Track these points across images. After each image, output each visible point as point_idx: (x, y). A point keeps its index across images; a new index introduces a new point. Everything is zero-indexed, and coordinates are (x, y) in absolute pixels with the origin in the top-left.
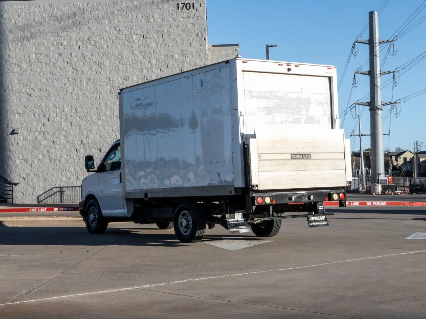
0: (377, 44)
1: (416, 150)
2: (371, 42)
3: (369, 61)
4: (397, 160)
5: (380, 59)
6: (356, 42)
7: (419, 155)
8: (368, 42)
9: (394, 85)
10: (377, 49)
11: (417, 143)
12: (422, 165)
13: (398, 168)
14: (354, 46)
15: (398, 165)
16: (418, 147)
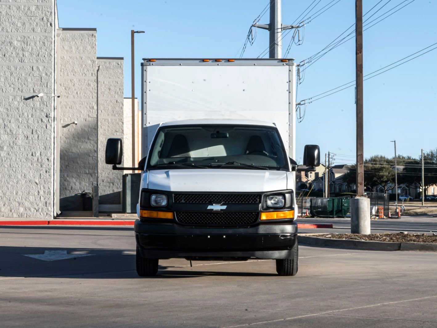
0: (280, 30)
1: (327, 164)
2: (271, 28)
3: (268, 50)
4: (307, 175)
5: (282, 49)
6: (253, 26)
7: (334, 170)
8: (268, 27)
9: (299, 82)
10: (279, 36)
11: (329, 155)
12: (337, 183)
13: (308, 185)
14: (250, 32)
15: (309, 182)
16: (330, 160)
